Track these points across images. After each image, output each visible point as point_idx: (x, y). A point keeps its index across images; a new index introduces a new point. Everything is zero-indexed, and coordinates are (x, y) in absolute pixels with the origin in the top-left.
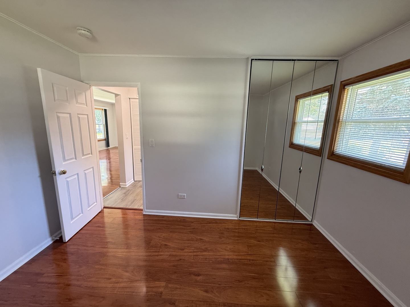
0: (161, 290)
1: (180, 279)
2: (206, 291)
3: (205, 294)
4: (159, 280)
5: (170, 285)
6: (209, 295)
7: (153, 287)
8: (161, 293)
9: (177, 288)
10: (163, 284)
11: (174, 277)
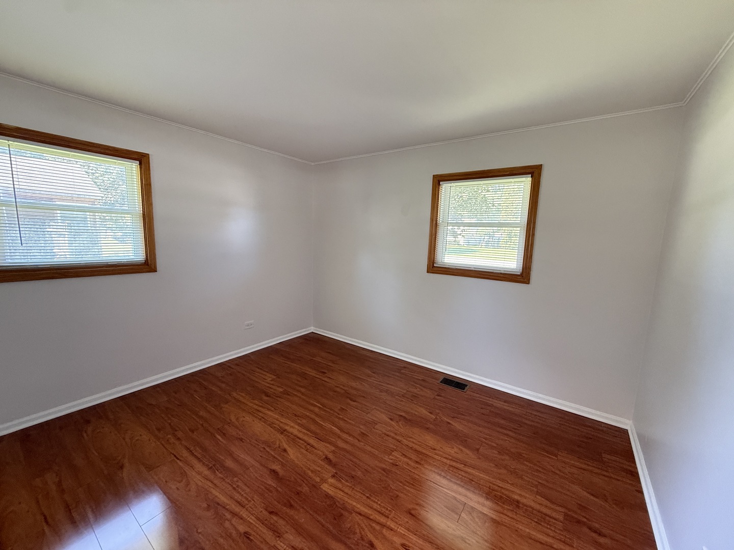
0: (331, 480)
1: (298, 480)
2: (285, 450)
3: (288, 449)
4: (327, 496)
5: (318, 479)
6: (286, 446)
7: (340, 490)
8: (333, 476)
9: (312, 471)
10: (325, 487)
11: (305, 489)
